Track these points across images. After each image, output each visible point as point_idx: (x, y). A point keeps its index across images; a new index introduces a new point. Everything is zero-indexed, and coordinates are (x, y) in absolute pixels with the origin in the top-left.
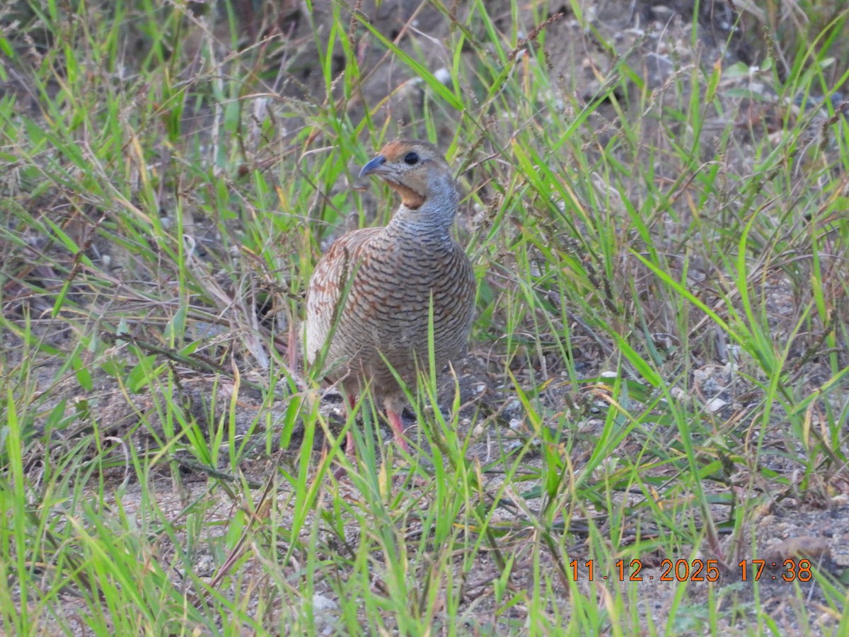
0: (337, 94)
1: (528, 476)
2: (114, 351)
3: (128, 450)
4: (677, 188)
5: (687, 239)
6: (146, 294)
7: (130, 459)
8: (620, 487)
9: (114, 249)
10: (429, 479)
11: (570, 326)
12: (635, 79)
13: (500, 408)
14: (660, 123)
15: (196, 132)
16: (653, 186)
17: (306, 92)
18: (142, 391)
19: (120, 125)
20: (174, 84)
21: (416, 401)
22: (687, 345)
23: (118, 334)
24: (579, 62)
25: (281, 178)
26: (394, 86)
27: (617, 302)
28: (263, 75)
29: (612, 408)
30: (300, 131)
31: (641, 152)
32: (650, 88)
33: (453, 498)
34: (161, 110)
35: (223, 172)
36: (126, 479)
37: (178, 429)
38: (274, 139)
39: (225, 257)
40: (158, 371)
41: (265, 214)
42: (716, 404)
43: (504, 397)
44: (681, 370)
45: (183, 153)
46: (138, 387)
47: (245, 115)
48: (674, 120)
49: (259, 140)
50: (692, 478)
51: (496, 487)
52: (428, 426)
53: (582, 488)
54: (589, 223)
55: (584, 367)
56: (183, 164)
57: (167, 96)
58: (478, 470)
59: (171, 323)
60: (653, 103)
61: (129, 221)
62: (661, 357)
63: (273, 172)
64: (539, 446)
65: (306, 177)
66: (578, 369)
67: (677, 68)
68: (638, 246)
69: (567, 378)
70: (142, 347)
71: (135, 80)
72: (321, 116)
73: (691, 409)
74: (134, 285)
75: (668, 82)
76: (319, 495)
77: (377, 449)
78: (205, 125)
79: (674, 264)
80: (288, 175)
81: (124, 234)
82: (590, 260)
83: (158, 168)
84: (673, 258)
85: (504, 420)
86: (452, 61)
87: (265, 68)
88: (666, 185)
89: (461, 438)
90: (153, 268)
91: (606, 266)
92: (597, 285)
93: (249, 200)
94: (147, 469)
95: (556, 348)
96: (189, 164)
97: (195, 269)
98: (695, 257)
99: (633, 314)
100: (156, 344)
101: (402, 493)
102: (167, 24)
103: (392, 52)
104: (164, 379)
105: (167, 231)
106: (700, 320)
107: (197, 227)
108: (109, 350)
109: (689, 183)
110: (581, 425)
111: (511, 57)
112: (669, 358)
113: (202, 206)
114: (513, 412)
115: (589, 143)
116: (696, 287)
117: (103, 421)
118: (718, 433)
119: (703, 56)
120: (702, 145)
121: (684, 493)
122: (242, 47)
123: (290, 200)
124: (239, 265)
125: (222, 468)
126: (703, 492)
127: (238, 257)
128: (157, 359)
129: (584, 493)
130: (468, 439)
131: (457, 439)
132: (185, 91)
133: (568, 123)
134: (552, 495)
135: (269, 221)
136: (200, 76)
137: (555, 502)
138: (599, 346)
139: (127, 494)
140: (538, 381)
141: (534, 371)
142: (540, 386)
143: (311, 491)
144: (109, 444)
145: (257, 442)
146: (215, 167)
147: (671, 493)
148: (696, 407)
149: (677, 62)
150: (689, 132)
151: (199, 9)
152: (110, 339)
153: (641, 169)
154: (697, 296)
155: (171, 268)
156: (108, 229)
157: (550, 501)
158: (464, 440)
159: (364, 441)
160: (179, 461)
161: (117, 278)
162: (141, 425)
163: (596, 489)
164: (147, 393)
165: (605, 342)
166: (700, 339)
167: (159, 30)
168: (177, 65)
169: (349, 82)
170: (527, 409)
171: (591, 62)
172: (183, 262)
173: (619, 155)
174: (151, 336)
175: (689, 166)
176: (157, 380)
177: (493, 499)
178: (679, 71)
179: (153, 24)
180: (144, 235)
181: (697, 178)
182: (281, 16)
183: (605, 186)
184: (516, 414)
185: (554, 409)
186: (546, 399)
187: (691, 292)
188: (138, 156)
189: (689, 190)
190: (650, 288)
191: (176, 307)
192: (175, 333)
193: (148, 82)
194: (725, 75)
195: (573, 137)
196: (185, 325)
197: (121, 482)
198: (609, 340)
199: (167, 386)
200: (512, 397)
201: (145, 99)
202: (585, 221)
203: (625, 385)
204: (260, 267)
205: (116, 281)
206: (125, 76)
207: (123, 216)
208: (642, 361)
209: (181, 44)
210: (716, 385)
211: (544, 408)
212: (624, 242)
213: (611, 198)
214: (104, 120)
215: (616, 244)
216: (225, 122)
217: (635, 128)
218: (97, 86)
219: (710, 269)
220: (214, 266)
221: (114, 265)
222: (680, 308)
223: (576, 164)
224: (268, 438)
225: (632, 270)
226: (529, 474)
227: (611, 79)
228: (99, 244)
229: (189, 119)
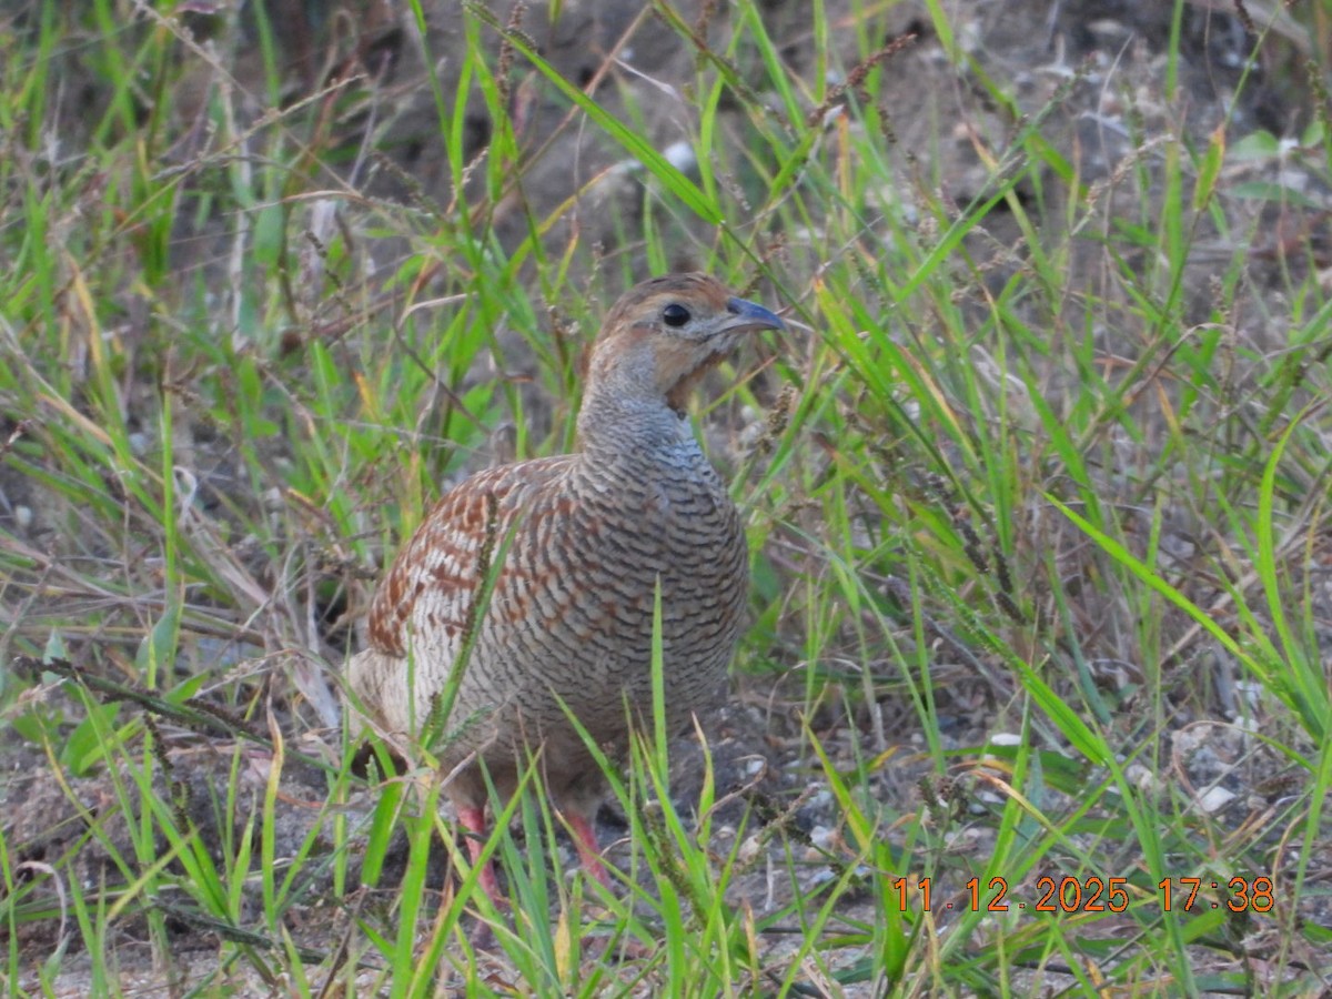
0: (473, 192)
1: (846, 940)
2: (39, 694)
3: (67, 888)
4: (1138, 377)
5: (1157, 475)
6: (101, 583)
7: (70, 905)
8: (1026, 960)
9: (39, 495)
10: (653, 944)
11: (929, 645)
12: (1056, 164)
13: (793, 806)
14: (1105, 248)
15: (199, 266)
16: (1092, 374)
17: (413, 188)
18: (93, 772)
19: (50, 251)
20: (154, 172)
21: (628, 790)
22: (1158, 684)
23: (47, 661)
24: (946, 131)
25: (365, 356)
26: (586, 177)
27: (1022, 599)
28: (331, 154)
29: (1011, 806)
30: (400, 264)
31: (1068, 305)
32: (1086, 181)
33: (702, 979)
34: (130, 225)
35: (251, 345)
36: (62, 945)
37: (163, 847)
38: (350, 282)
39: (254, 510)
40: (123, 733)
41: (333, 426)
42: (1214, 797)
43: (801, 784)
44: (1146, 730)
45: (172, 306)
46: (85, 764)
47: (294, 234)
48: (1134, 245)
49: (321, 281)
50: (1169, 942)
51: (784, 959)
52: (650, 840)
53: (952, 961)
54: (966, 445)
55: (957, 724)
56: (172, 330)
57: (142, 196)
58: (749, 927)
59: (150, 639)
60: (1091, 210)
61: (67, 440)
62: (1106, 706)
63: (349, 343)
64: (869, 879)
65: (413, 355)
66: (945, 729)
67: (1139, 142)
68: (1062, 489)
69: (924, 746)
70: (94, 687)
71: (80, 164)
72: (441, 237)
73: (1167, 808)
74: (77, 565)
75: (1121, 168)
76: (437, 975)
77: (551, 884)
78: (216, 252)
79: (1132, 525)
80: (378, 351)
81: (59, 467)
82: (968, 515)
83: (124, 338)
84: (1130, 513)
85: (800, 830)
86: (698, 128)
87: (334, 143)
88: (1118, 369)
89: (716, 863)
90: (116, 534)
91: (999, 528)
92: (981, 565)
93: (301, 399)
94: (103, 924)
95: (902, 689)
96: (184, 328)
97: (196, 534)
98: (1173, 510)
99: (1052, 621)
100: (119, 681)
101: (601, 972)
102: (141, 56)
103: (581, 111)
104: (136, 749)
105: (142, 459)
106: (1183, 634)
107: (199, 452)
108: (28, 691)
109: (1162, 367)
110: (951, 840)
111: (815, 120)
112: (1123, 709)
113: (210, 411)
114: (816, 814)
115: (966, 289)
116: (1176, 569)
117: (17, 831)
118: (1220, 853)
119: (1189, 119)
120: (1187, 292)
121: (1151, 971)
122: (287, 101)
123: (381, 398)
124: (281, 526)
125: (248, 922)
126: (1189, 969)
127: (281, 510)
128: (122, 710)
129: (956, 972)
130: (730, 865)
131: (708, 865)
132: (176, 186)
133: (926, 249)
134: (895, 976)
135: (341, 439)
136: (206, 157)
137: (900, 988)
138: (985, 683)
139: (63, 973)
140: (866, 752)
141: (859, 733)
142: (871, 762)
143: (421, 968)
144: (29, 875)
145: (318, 871)
146: (235, 336)
147: (1127, 971)
148: (1175, 803)
149: (1138, 131)
150: (1161, 267)
151: (204, 27)
152: (31, 671)
153: (1067, 339)
154: (1178, 586)
155: (148, 532)
156: (27, 456)
157: (891, 987)
158: (722, 867)
159: (526, 869)
160: (165, 910)
161: (44, 551)
162: (90, 838)
163: (980, 963)
164: (102, 777)
165: (997, 676)
166: (1185, 670)
167: (127, 66)
168: (161, 136)
169: (498, 168)
170: (846, 807)
171: (970, 128)
172: (173, 520)
173: (1025, 312)
174: (111, 664)
175: (1161, 333)
176: (123, 751)
177: (779, 984)
178: (1142, 149)
179: (114, 56)
180: (97, 468)
181: (1177, 356)
182: (363, 40)
183: (998, 373)
184: (824, 817)
185: (897, 808)
186: (883, 787)
187: (1166, 579)
188: (83, 313)
189: (1162, 379)
190: (1086, 572)
191: (160, 608)
192: (157, 659)
193: (104, 168)
194: (1232, 155)
195: (936, 276)
196: (176, 643)
197: (52, 949)
198: (1005, 673)
199: (141, 762)
200: (815, 785)
201: (98, 202)
202: (959, 441)
203: (1037, 761)
204: (322, 531)
205: (43, 558)
206: (62, 154)
207: (55, 431)
208: (1070, 713)
209: (169, 94)
210: (1214, 760)
211: (880, 805)
212: (1035, 480)
213: (1009, 395)
214: (19, 242)
215: (1019, 485)
216: (255, 247)
217: (1057, 259)
218: (5, 177)
219: (1203, 534)
220: (233, 528)
221: (38, 526)
222: (1144, 610)
223: (941, 328)
224: (338, 864)
225: (1051, 537)
226: (849, 933)
227: (1010, 164)
228: (7, 487)
229: (185, 240)
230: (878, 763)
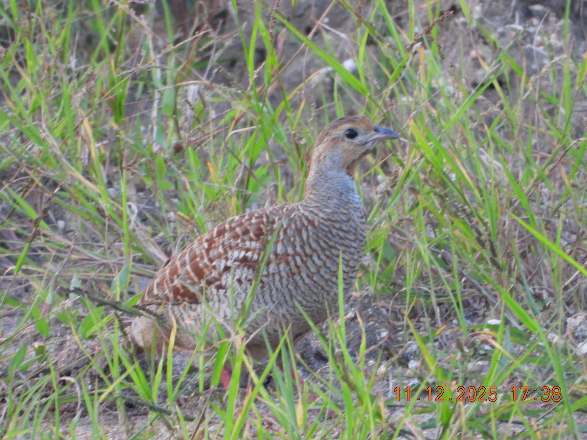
0: (259, 81)
1: (425, 410)
2: (68, 303)
3: (81, 389)
4: (552, 162)
5: (560, 205)
6: (96, 254)
7: (82, 396)
8: (503, 419)
9: (68, 215)
10: (339, 412)
11: (460, 280)
12: (515, 68)
13: (400, 351)
14: (537, 106)
15: (138, 114)
16: (531, 160)
17: (232, 80)
18: (92, 337)
19: (73, 108)
20: (118, 73)
21: (328, 345)
22: (561, 297)
23: (72, 288)
24: (467, 53)
25: (211, 154)
26: (308, 75)
27: (501, 260)
28: (196, 65)
29: (496, 351)
30: (227, 113)
31: (521, 131)
32: (529, 76)
33: (360, 429)
34: (108, 96)
35: (161, 149)
36: (79, 413)
37: (123, 370)
38: (205, 121)
39: (163, 222)
40: (105, 320)
41: (197, 184)
42: (585, 347)
43: (404, 341)
44: (556, 317)
45: (126, 132)
46: (89, 334)
47: (180, 100)
48: (550, 104)
49: (192, 120)
50: (566, 411)
51: (397, 419)
52: (338, 367)
53: (471, 419)
54: (476, 192)
55: (473, 315)
56: (126, 142)
57: (113, 84)
58: (382, 405)
59: (117, 278)
60: (531, 88)
61: (80, 191)
62: (538, 307)
63: (205, 148)
64: (434, 383)
65: (233, 153)
66: (468, 317)
67: (552, 58)
68: (518, 211)
69: (458, 325)
70: (93, 300)
71: (85, 70)
72: (245, 101)
73: (565, 352)
74: (85, 246)
75: (544, 70)
76: (245, 426)
77: (295, 387)
78: (146, 108)
79: (549, 227)
80: (217, 152)
81: (77, 203)
82: (477, 223)
83: (105, 146)
84: (548, 222)
85: (404, 362)
86: (358, 52)
87: (197, 60)
88: (543, 158)
89: (367, 376)
90: (102, 232)
91: (491, 228)
92: (482, 244)
93: (183, 173)
94: (97, 404)
95: (448, 300)
96: (131, 142)
97: (137, 232)
98: (567, 221)
99: (514, 270)
100: (104, 297)
101: (316, 425)
102: (113, 21)
103: (306, 45)
104: (111, 327)
105: (113, 199)
106: (572, 275)
107: (139, 196)
108: (63, 302)
109: (562, 157)
110: (470, 366)
111: (409, 49)
112: (545, 308)
113: (143, 178)
114: (411, 355)
115: (476, 123)
116: (568, 246)
117: (59, 364)
119: (574, 48)
120: (573, 125)
121: (558, 423)
122: (177, 41)
123: (219, 172)
124: (175, 228)
125: (160, 403)
126: (575, 423)
127: (175, 222)
128: (105, 310)
129: (473, 424)
130: (373, 378)
131: (363, 378)
132: (128, 79)
133: (458, 106)
134: (446, 426)
135: (201, 190)
136: (141, 66)
137: (448, 432)
138: (485, 297)
139: (80, 426)
140: (433, 328)
141: (429, 319)
142: (435, 332)
143: (237, 423)
144: (64, 383)
145: (191, 381)
146: (154, 145)
147: (548, 423)
148: (569, 350)
149: (551, 53)
150: (562, 114)
151: (140, 9)
152: (64, 293)
153: (521, 145)
154: (570, 254)
155: (116, 231)
156: (63, 198)
157: (444, 431)
158: (370, 378)
159: (284, 379)
160: (124, 398)
161: (70, 240)
162: (91, 366)
163: (483, 420)
164: (96, 339)
165: (490, 294)
166: (573, 291)
167: (106, 26)
168: (121, 57)
169: (269, 71)
170: (424, 352)
171: (477, 53)
172: (127, 226)
173: (502, 133)
174: (100, 290)
175: (562, 143)
176: (105, 328)
177: (395, 429)
178: (553, 61)
179: (100, 21)
180: (94, 203)
181: (568, 153)
182: (210, 14)
183: (490, 160)
184: (414, 357)
185: (446, 352)
186: (440, 343)
187: (564, 251)
188: (87, 135)
189: (562, 163)
190: (529, 247)
191: (122, 265)
192: (120, 287)
193: (96, 71)
195: (462, 118)
196: (128, 281)
197: (74, 416)
198: (494, 293)
199: (113, 333)
200: (410, 342)
201: (94, 86)
202: (473, 191)
203: (508, 332)
204: (193, 231)
205: (69, 243)
206: (77, 66)
207: (75, 187)
208: (522, 310)
209: (125, 39)
210: (585, 331)
211: (439, 351)
212: (507, 208)
213: (495, 170)
214: (58, 104)
215: (499, 210)
216: (162, 106)
217: (516, 110)
218: (52, 75)
219: (581, 231)
220: (153, 229)
221: (68, 229)
222: (555, 264)
223: (465, 141)
224: (201, 377)
225: (513, 232)
226: (426, 407)
227: (495, 68)
228: (54, 211)
229: (132, 103)
230: (438, 332)
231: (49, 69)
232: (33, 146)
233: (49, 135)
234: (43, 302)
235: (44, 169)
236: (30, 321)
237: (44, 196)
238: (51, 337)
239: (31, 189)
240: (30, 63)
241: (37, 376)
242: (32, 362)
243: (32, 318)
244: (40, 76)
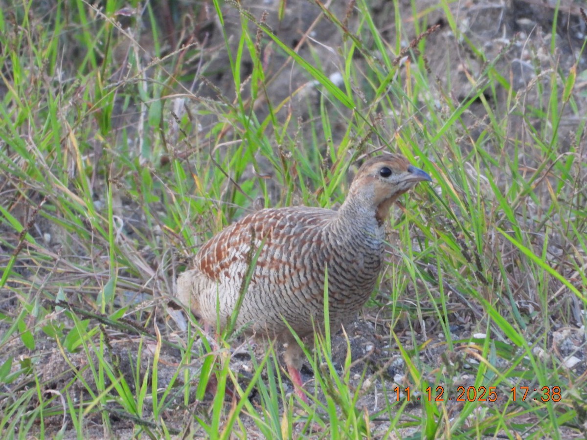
0: (245, 95)
1: (410, 424)
2: (54, 316)
3: (66, 401)
4: (538, 176)
5: (546, 219)
6: (81, 267)
7: (67, 409)
8: (488, 433)
9: (54, 228)
10: (325, 426)
11: (446, 294)
12: (502, 82)
13: (386, 365)
14: (524, 119)
15: (124, 127)
16: (518, 174)
17: (218, 93)
18: (78, 350)
19: (59, 121)
20: (105, 86)
21: (313, 358)
22: (546, 311)
23: (57, 301)
24: (454, 67)
25: (198, 167)
26: (295, 88)
27: (487, 274)
28: (182, 78)
29: (482, 365)
30: (213, 126)
31: (507, 145)
32: (515, 90)
34: (94, 109)
35: (147, 162)
36: (64, 426)
37: (109, 383)
38: (191, 133)
39: (148, 235)
40: (91, 333)
41: (183, 198)
42: (572, 361)
43: (390, 355)
44: (541, 332)
45: (113, 145)
46: (74, 347)
47: (166, 113)
48: (537, 118)
49: (178, 134)
50: (551, 425)
51: (382, 432)
52: (323, 380)
53: (456, 433)
54: (462, 206)
55: (459, 329)
56: (113, 155)
57: (100, 96)
58: (367, 418)
59: (102, 293)
60: (517, 102)
61: (66, 204)
62: (524, 321)
63: (191, 161)
64: (419, 397)
65: (219, 166)
66: (453, 331)
67: (538, 72)
68: (504, 226)
69: (444, 339)
70: (77, 313)
71: (72, 82)
72: (231, 115)
73: (550, 366)
74: (71, 259)
75: (530, 84)
76: (230, 439)
77: (279, 400)
78: (132, 121)
79: (535, 241)
80: (204, 165)
81: (63, 216)
82: (463, 237)
83: (91, 159)
84: (534, 236)
85: (389, 375)
86: (344, 66)
87: (184, 73)
88: (529, 173)
89: (352, 390)
90: (88, 245)
91: (477, 242)
92: (468, 258)
93: (169, 186)
94: (82, 417)
95: (434, 314)
96: (118, 155)
97: (123, 245)
98: (554, 235)
99: (500, 284)
100: (89, 310)
101: (301, 438)
102: (99, 34)
103: (293, 59)
104: (97, 340)
105: (99, 213)
106: (558, 289)
107: (125, 209)
108: (49, 315)
109: (549, 171)
110: (456, 380)
111: (396, 63)
112: (531, 322)
113: (129, 191)
114: (397, 368)
115: (462, 137)
116: (555, 261)
117: (44, 376)
118: (574, 386)
119: (560, 62)
120: (560, 138)
121: (544, 438)
122: (164, 54)
123: (205, 186)
124: (161, 242)
125: (146, 416)
126: (561, 436)
127: (161, 235)
128: (91, 323)
130: (358, 391)
131: (349, 391)
132: (115, 92)
133: (445, 120)
135: (187, 204)
136: (127, 79)
138: (472, 312)
139: (65, 438)
140: (418, 342)
141: (415, 333)
142: (421, 345)
143: (222, 436)
144: (49, 396)
145: (176, 394)
146: (141, 157)
147: (533, 437)
148: (554, 364)
149: (537, 68)
150: (548, 127)
151: (127, 22)
152: (50, 306)
153: (507, 159)
154: (556, 268)
155: (102, 244)
156: (49, 211)
158: (355, 392)
159: (269, 393)
160: (109, 411)
161: (57, 253)
162: (76, 379)
163: (469, 434)
164: (82, 353)
165: (476, 308)
166: (558, 305)
167: (93, 39)
168: (108, 70)
169: (256, 84)
170: (409, 365)
171: (464, 66)
172: (113, 240)
173: (488, 147)
174: (86, 303)
175: (548, 156)
176: (90, 341)
178: (540, 75)
179: (87, 34)
180: (79, 216)
181: (555, 167)
182: (197, 28)
183: (476, 174)
184: (400, 370)
185: (432, 366)
186: (426, 357)
187: (551, 265)
188: (74, 148)
189: (549, 177)
190: (515, 262)
191: (107, 278)
192: (106, 300)
193: (83, 84)
194: (580, 78)
195: (449, 132)
196: (114, 293)
197: (60, 428)
198: (479, 307)
199: (99, 346)
200: (396, 356)
201: (81, 99)
202: (459, 204)
203: (493, 345)
204: (179, 244)
205: (55, 256)
206: (63, 79)
207: (61, 200)
208: (508, 325)
209: (111, 51)
210: (571, 345)
211: (424, 364)
212: (492, 222)
213: (481, 184)
214: (45, 117)
215: (486, 224)
216: (149, 119)
217: (503, 124)
218: (39, 88)
219: (567, 245)
220: (139, 242)
221: (54, 241)
222: (541, 279)
223: (451, 155)
224: (186, 391)
225: (500, 247)
226: (411, 421)
227: (481, 82)
228: (40, 225)
229: (119, 116)
230: (423, 346)
231: (35, 82)
232: (20, 158)
233: (36, 147)
234: (29, 315)
235: (30, 182)
236: (15, 334)
237: (30, 210)
238: (37, 349)
239: (17, 202)
240: (17, 75)
241: (23, 388)
242: (18, 375)
243: (18, 331)
244: (26, 89)
